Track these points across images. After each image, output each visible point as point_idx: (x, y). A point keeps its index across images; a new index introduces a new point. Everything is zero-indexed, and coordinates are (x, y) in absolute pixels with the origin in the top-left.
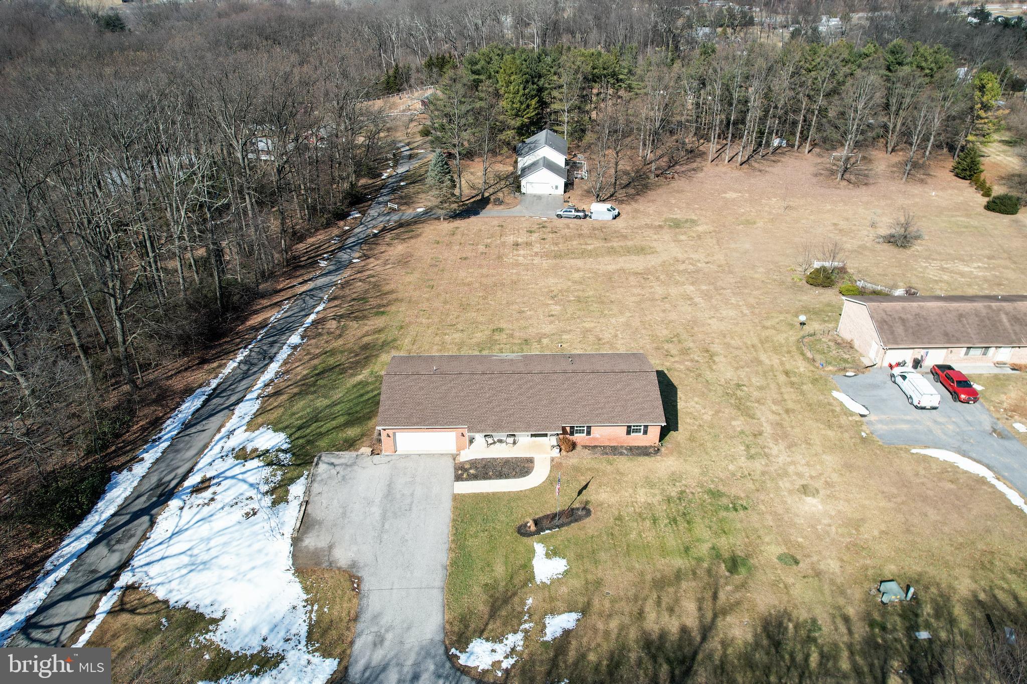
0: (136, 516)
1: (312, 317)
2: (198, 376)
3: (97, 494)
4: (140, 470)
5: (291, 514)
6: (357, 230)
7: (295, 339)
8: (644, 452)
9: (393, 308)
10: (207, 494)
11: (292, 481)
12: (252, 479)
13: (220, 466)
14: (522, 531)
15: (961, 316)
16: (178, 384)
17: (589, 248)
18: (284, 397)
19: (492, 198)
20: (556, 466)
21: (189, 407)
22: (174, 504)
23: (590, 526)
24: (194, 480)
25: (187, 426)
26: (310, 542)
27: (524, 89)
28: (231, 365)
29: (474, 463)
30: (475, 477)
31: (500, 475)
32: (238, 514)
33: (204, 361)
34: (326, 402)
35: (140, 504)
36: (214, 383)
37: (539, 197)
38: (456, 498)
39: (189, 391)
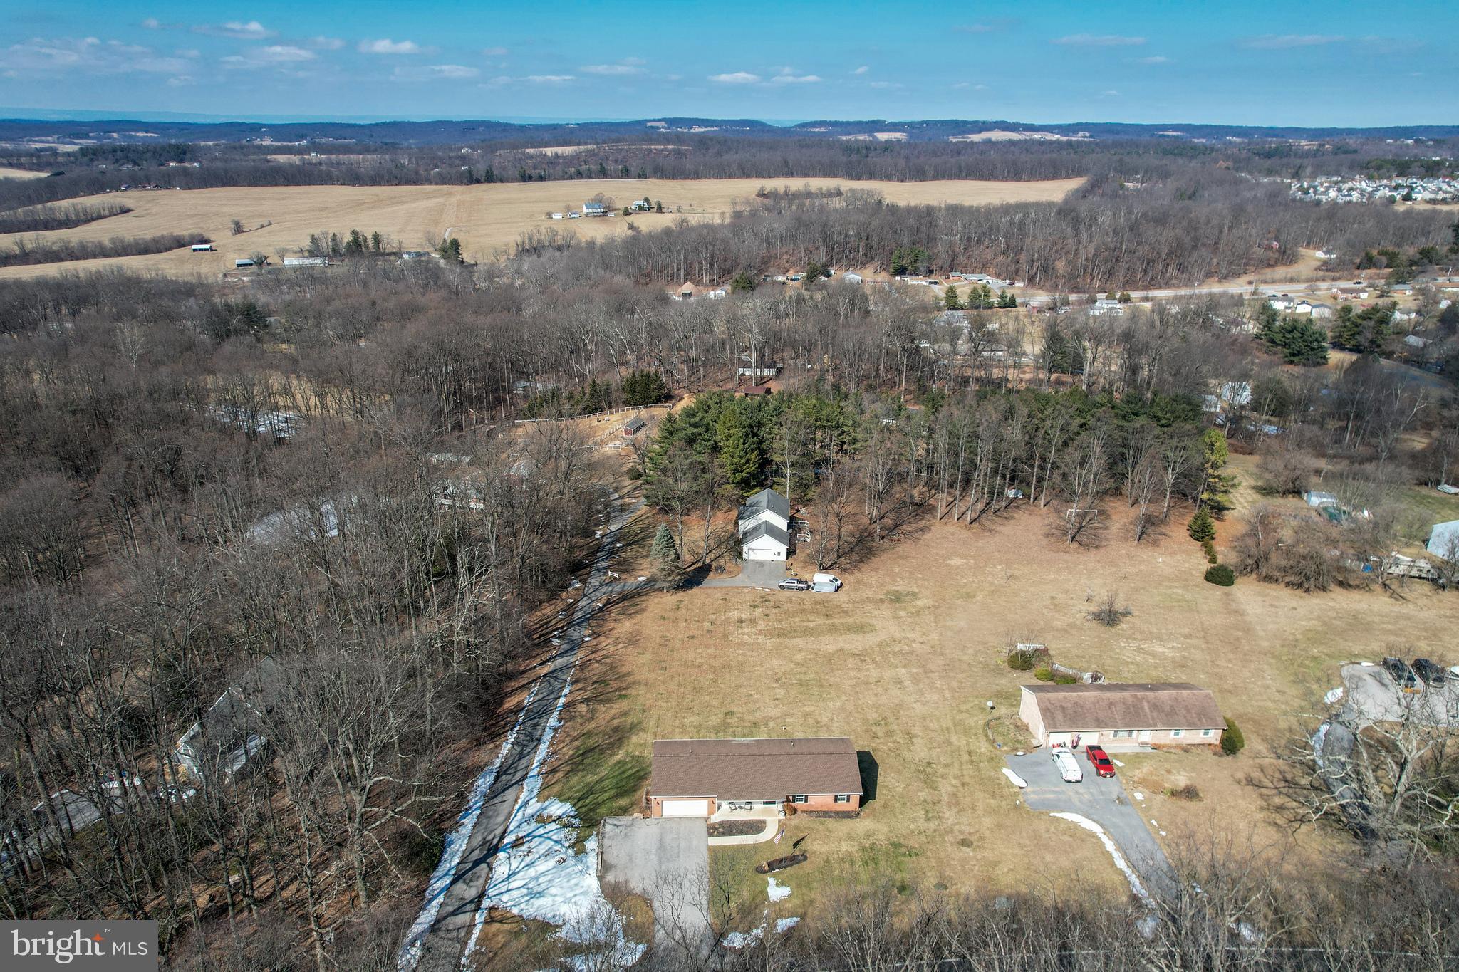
0: (477, 863)
1: (562, 701)
2: (480, 755)
3: (443, 848)
4: (466, 830)
5: (592, 860)
6: (582, 603)
7: (553, 722)
8: (847, 815)
9: (632, 692)
10: (525, 847)
11: (586, 838)
12: (555, 837)
13: (526, 829)
14: (760, 870)
15: (1111, 704)
16: (469, 761)
17: (811, 625)
18: (559, 775)
19: (714, 565)
20: (782, 827)
21: (484, 782)
22: (502, 855)
23: (806, 866)
24: (509, 839)
25: (488, 798)
26: (610, 878)
27: (744, 443)
28: (505, 746)
29: (722, 824)
30: (723, 834)
31: (741, 833)
32: (551, 863)
34: (596, 778)
35: (476, 855)
36: (498, 763)
37: (761, 564)
38: (710, 848)
39: (478, 769)
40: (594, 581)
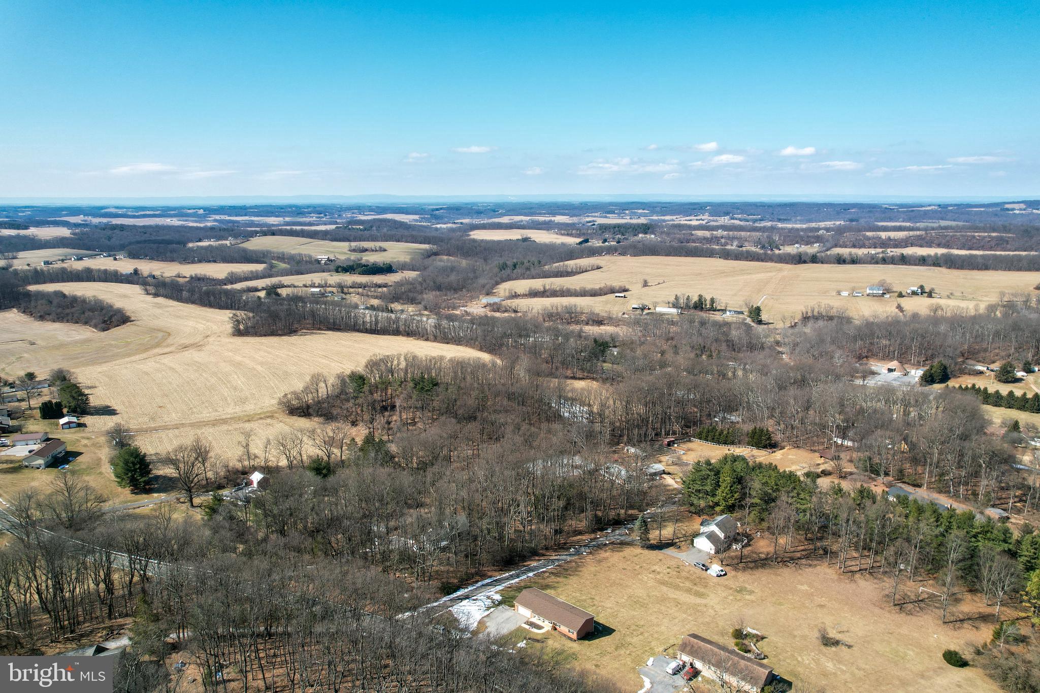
0: (459, 599)
1: (544, 569)
2: (497, 573)
3: (455, 591)
4: (466, 590)
5: (487, 613)
6: (601, 539)
7: (531, 574)
9: (572, 577)
10: (475, 601)
11: (493, 607)
12: (486, 603)
13: (482, 597)
14: (524, 638)
16: (489, 574)
17: (682, 585)
18: (510, 589)
19: (676, 543)
21: (487, 581)
22: (467, 600)
23: (539, 644)
24: (475, 597)
25: (483, 585)
26: (485, 619)
28: (507, 574)
29: (531, 622)
30: (527, 624)
31: (533, 627)
32: (477, 608)
33: (501, 570)
35: (462, 597)
36: (497, 577)
37: (700, 551)
38: (520, 626)
39: (490, 577)
40: (617, 532)
